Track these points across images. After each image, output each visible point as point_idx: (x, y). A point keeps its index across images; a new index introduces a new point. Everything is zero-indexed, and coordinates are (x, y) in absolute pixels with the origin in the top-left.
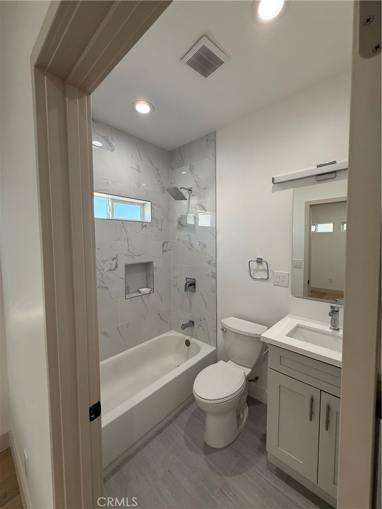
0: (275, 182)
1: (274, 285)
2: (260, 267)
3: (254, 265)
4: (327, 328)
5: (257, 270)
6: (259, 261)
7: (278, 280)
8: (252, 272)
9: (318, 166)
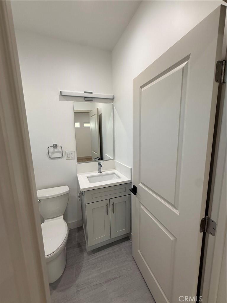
0: (62, 94)
1: (67, 160)
2: (56, 150)
3: (51, 150)
4: (97, 173)
5: (53, 153)
6: (55, 146)
7: (69, 156)
8: (50, 154)
9: (85, 92)
